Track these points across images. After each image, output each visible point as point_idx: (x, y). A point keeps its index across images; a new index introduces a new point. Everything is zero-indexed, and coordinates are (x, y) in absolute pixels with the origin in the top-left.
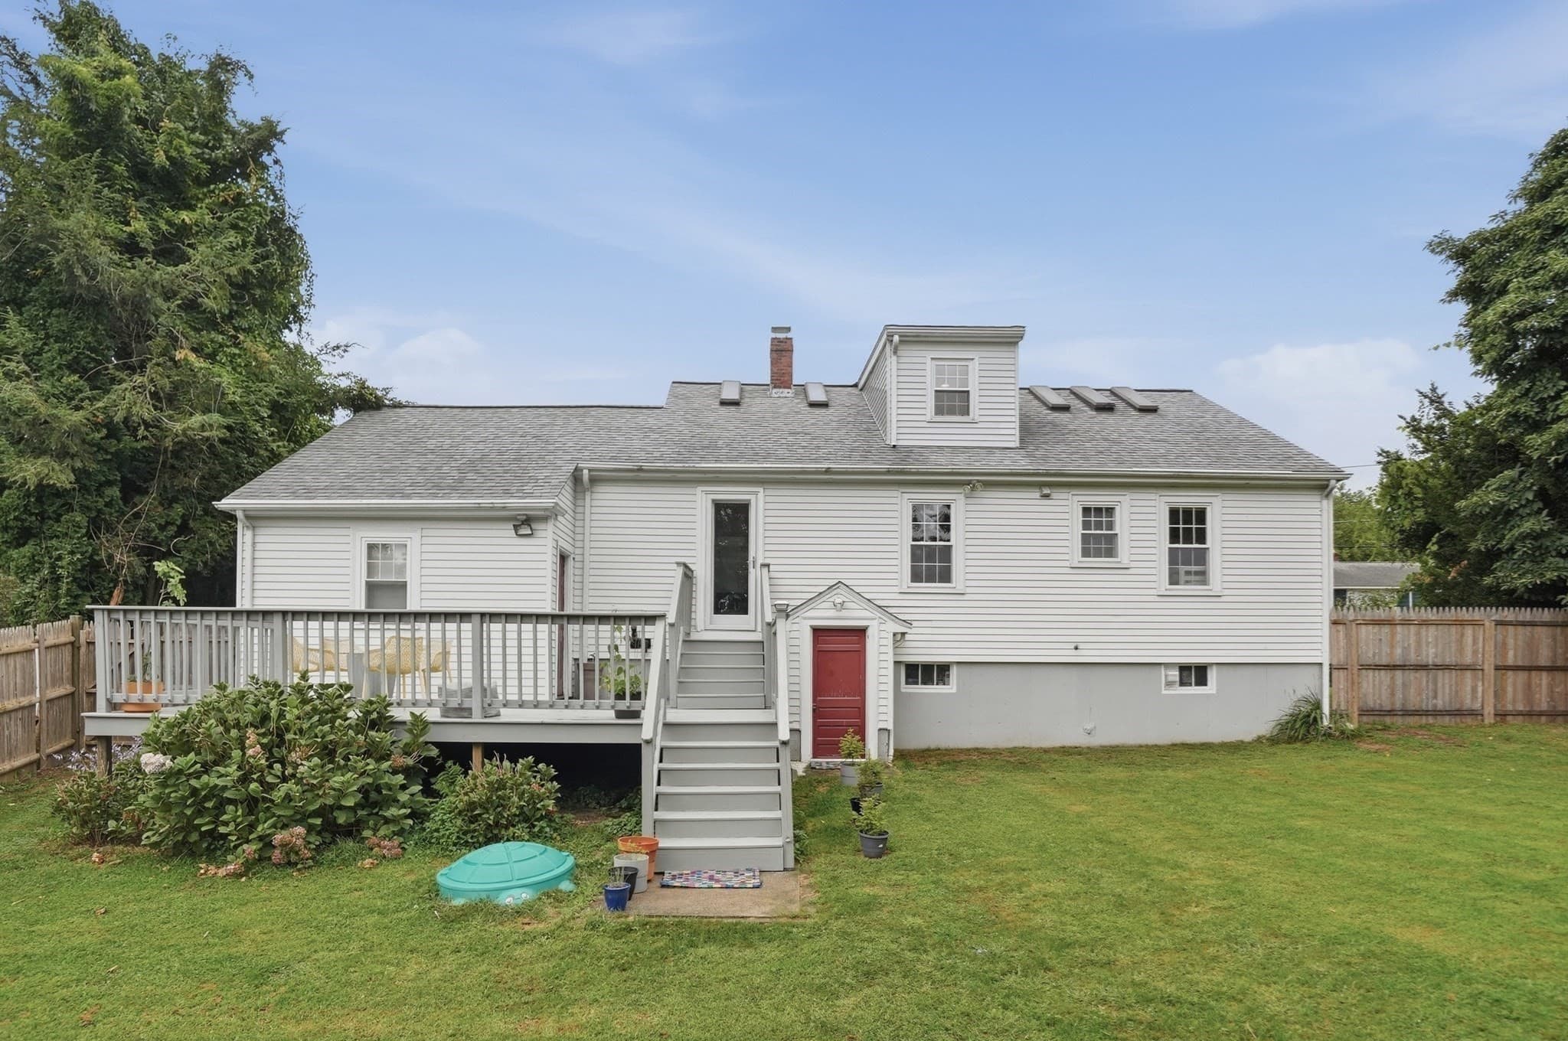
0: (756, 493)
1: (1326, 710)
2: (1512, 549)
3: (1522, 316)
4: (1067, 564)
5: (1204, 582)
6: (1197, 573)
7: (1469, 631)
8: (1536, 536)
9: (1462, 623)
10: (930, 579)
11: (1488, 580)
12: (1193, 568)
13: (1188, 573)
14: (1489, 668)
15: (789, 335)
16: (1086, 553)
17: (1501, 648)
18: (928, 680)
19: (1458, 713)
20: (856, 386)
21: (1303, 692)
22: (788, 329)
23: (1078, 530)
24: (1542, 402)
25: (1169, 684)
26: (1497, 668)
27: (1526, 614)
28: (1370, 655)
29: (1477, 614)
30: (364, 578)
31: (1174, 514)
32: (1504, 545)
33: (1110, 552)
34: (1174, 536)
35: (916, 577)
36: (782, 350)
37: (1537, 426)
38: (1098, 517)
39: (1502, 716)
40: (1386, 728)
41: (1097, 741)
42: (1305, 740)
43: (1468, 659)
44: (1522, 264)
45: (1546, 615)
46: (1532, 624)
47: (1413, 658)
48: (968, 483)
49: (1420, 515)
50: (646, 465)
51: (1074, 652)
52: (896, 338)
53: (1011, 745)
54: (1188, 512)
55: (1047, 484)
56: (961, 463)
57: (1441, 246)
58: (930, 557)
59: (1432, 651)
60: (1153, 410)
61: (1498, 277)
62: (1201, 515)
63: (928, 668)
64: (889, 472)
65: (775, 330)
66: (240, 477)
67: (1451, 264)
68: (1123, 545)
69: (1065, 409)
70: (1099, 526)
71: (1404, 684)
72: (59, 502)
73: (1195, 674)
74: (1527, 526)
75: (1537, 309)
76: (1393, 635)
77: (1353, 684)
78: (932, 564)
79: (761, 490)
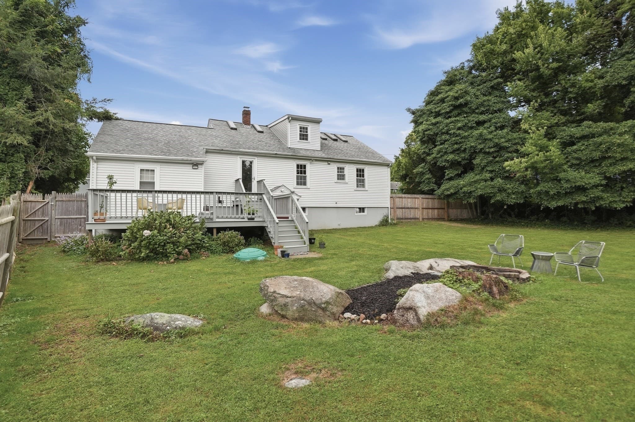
0: (255, 159)
1: (390, 218)
2: (424, 182)
3: (426, 131)
4: (334, 181)
5: (364, 187)
6: (362, 185)
7: (417, 199)
8: (429, 179)
9: (415, 198)
10: (301, 185)
11: (419, 189)
12: (362, 184)
13: (360, 185)
14: (421, 209)
15: (249, 109)
16: (338, 179)
17: (423, 204)
19: (415, 219)
20: (267, 126)
21: (385, 214)
22: (249, 108)
23: (336, 173)
24: (430, 150)
25: (357, 212)
26: (422, 208)
27: (427, 196)
28: (398, 205)
29: (418, 196)
30: (139, 180)
31: (357, 170)
32: (423, 180)
33: (343, 179)
34: (357, 175)
35: (298, 184)
36: (246, 114)
37: (428, 155)
38: (340, 170)
39: (423, 219)
40: (402, 222)
41: (341, 227)
42: (386, 225)
43: (417, 206)
44: (425, 118)
45: (430, 196)
46: (428, 198)
47: (406, 206)
48: (311, 159)
49: (404, 172)
50: (224, 149)
51: (336, 204)
52: (290, 118)
53: (321, 229)
54: (360, 170)
55: (329, 161)
56: (309, 154)
57: (409, 110)
58: (301, 179)
59: (410, 204)
60: (346, 142)
61: (421, 120)
62: (363, 170)
64: (292, 155)
65: (244, 107)
67: (411, 115)
68: (347, 177)
69: (326, 139)
70: (341, 172)
71: (405, 212)
72: (13, 150)
73: (362, 210)
74: (427, 176)
75: (429, 130)
77: (395, 212)
78: (302, 180)
79: (256, 158)
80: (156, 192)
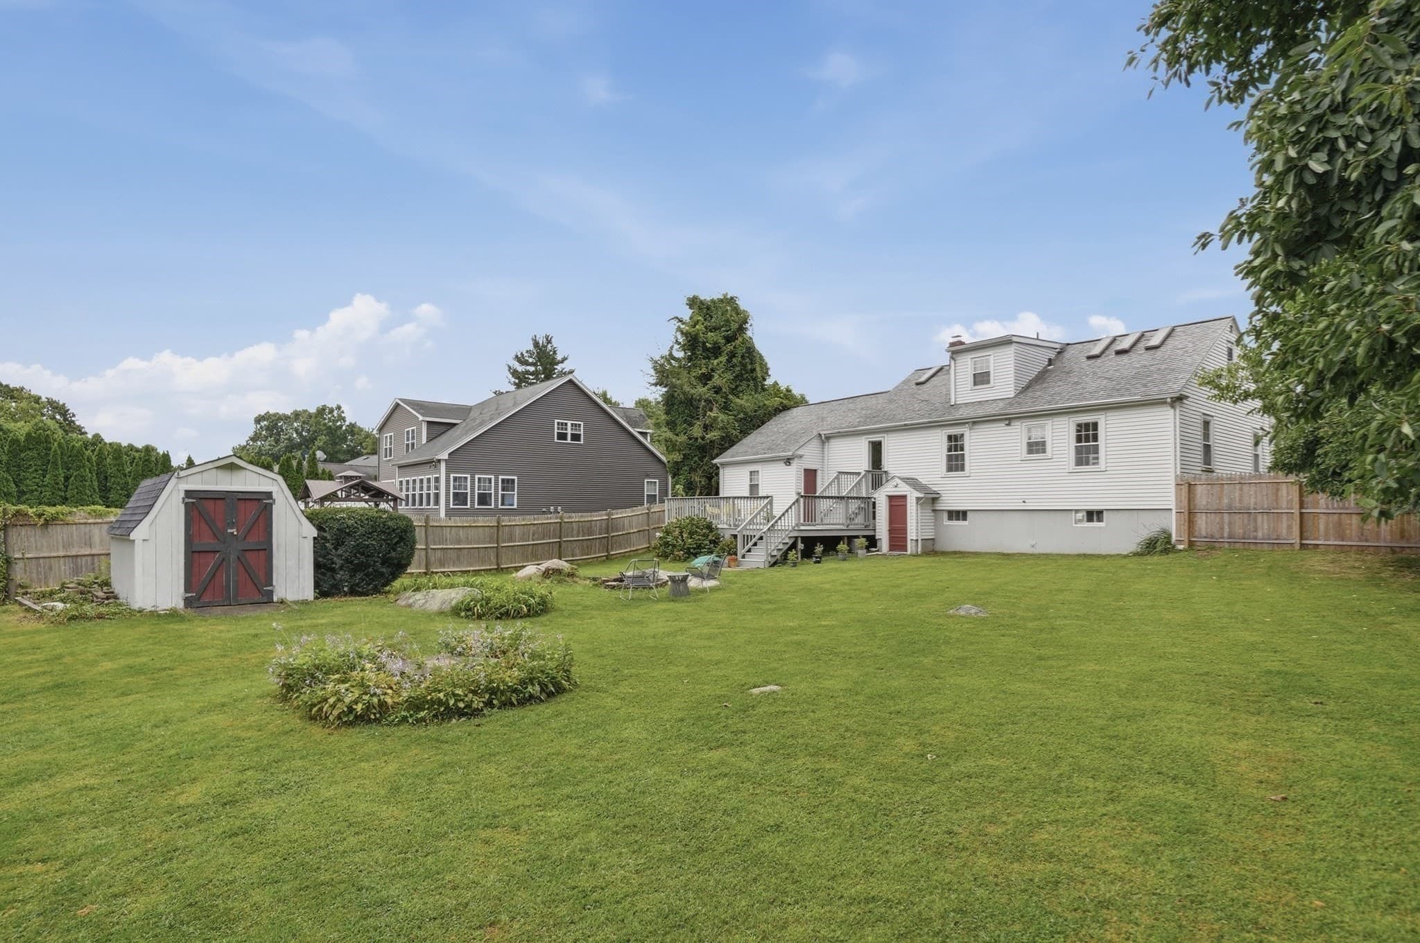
0: (884, 437)
1: (1174, 536)
4: (1019, 459)
5: (1096, 464)
6: (1093, 459)
7: (1283, 487)
9: (1277, 483)
10: (955, 471)
12: (1090, 456)
13: (1087, 459)
14: (1296, 514)
16: (1029, 452)
18: (958, 519)
19: (1276, 542)
21: (1163, 526)
23: (1025, 440)
25: (1077, 521)
26: (1301, 513)
28: (1204, 503)
30: (749, 484)
31: (1077, 427)
33: (1042, 451)
34: (1079, 439)
35: (950, 470)
38: (1037, 432)
41: (1037, 551)
42: (1160, 552)
43: (1283, 507)
47: (1237, 505)
48: (967, 423)
51: (1023, 504)
54: (1087, 425)
55: (1010, 419)
58: (956, 460)
59: (1253, 500)
60: (1155, 348)
62: (1095, 425)
63: (958, 512)
66: (723, 450)
68: (1050, 446)
69: (1096, 357)
70: (1037, 437)
71: (1230, 523)
73: (1093, 515)
76: (1222, 491)
77: (1188, 521)
78: (955, 462)
79: (885, 435)
80: (761, 498)
